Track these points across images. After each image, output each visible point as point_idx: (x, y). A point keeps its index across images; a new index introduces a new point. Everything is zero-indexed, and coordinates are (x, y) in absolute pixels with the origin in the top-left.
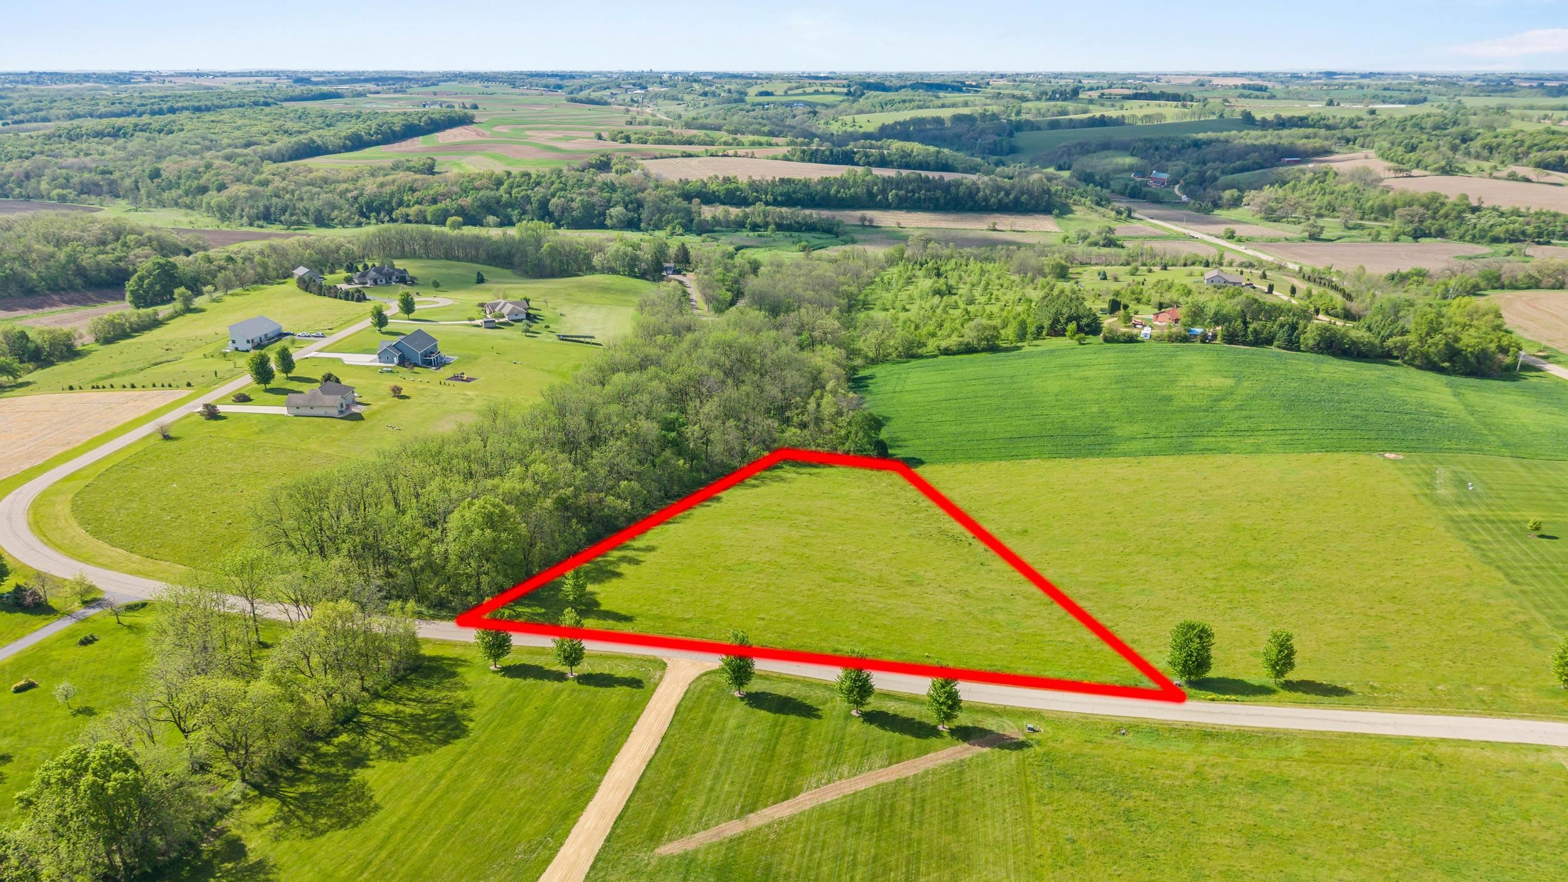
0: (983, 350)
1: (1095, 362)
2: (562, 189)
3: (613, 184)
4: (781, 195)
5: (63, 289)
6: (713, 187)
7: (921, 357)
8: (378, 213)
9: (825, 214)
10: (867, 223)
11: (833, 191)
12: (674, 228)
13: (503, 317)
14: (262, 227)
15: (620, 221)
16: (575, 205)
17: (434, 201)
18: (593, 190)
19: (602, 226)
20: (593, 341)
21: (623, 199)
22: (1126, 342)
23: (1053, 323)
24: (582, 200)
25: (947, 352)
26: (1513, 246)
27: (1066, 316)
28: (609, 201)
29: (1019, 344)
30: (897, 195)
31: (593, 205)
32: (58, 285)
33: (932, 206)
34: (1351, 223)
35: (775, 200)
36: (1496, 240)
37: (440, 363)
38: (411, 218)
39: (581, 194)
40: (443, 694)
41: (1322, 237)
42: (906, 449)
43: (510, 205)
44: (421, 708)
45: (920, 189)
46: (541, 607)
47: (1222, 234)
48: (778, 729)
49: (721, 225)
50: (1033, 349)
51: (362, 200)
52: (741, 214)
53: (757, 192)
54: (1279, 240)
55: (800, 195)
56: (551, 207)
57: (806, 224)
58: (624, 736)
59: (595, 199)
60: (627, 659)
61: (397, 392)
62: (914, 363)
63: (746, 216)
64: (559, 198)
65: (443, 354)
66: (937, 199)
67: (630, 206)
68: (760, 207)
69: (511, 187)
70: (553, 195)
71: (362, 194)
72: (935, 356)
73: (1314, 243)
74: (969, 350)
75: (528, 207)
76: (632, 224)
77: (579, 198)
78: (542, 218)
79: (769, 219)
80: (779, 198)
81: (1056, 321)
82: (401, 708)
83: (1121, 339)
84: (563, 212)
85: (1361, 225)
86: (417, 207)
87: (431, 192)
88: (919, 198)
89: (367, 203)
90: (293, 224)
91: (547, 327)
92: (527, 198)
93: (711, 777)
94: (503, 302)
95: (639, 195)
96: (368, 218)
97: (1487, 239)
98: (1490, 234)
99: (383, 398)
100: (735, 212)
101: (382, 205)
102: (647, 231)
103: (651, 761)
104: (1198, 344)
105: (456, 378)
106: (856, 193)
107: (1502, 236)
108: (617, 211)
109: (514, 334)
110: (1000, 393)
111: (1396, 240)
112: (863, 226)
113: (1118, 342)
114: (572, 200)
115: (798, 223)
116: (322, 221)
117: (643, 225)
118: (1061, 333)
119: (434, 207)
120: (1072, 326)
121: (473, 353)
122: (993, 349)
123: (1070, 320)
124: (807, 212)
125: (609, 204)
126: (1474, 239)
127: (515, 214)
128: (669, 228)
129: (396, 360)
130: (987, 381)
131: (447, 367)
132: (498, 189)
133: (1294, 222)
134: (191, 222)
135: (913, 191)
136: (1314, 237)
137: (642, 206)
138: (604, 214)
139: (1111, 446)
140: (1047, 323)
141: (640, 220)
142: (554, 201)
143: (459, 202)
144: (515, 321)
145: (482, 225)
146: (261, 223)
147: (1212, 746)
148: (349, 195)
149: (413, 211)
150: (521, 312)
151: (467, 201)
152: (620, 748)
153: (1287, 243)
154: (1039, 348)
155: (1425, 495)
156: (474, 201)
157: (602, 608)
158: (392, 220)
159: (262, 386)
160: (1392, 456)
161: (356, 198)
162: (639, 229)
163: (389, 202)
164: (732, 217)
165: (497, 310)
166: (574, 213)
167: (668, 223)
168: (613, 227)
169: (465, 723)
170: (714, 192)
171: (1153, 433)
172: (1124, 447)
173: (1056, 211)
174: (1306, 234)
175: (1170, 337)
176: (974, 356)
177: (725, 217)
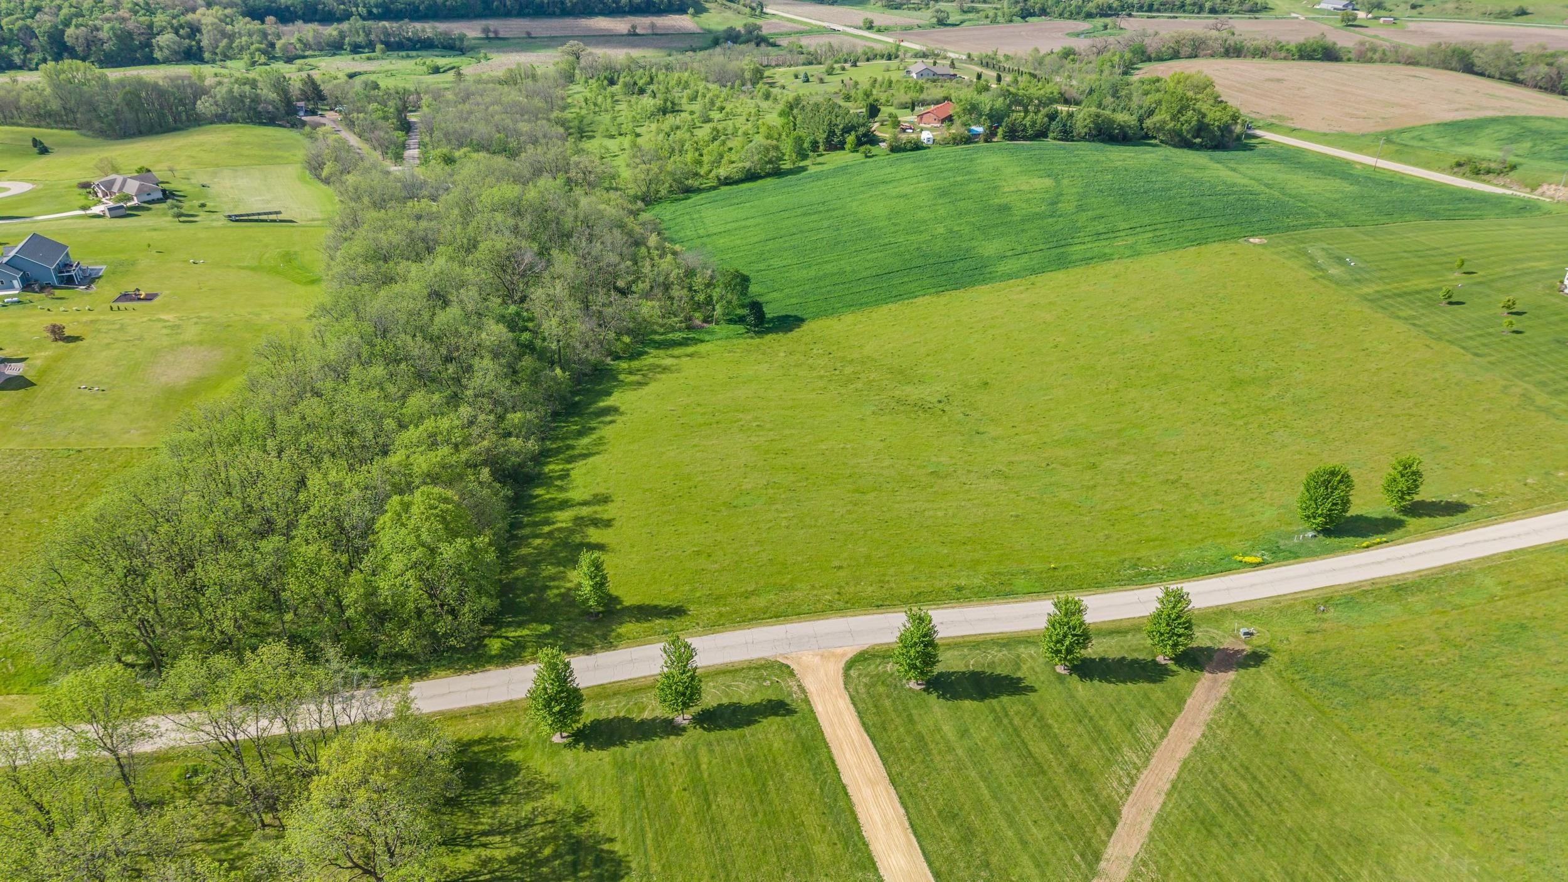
0: (768, 175)
1: (899, 176)
2: (77, 14)
4: (376, 6)
7: (698, 191)
9: (442, 27)
10: (491, 35)
12: (252, 55)
13: (130, 199)
15: (174, 52)
16: (103, 35)
18: (122, 13)
19: (151, 61)
20: (280, 217)
21: (170, 23)
22: (913, 150)
23: (828, 136)
24: (112, 28)
25: (728, 182)
26: (1108, 20)
27: (841, 127)
28: (150, 27)
29: (802, 164)
31: (130, 34)
33: (558, 11)
34: (966, 6)
35: (370, 13)
36: (1089, 15)
37: (89, 279)
39: (108, 20)
40: (528, 807)
41: (949, 22)
44: (514, 842)
46: (542, 622)
47: (861, 24)
48: (1005, 721)
49: (310, 48)
50: (818, 168)
52: (333, 33)
54: (912, 29)
56: (69, 41)
57: (419, 41)
58: (841, 795)
59: (131, 25)
60: (730, 672)
61: (58, 333)
62: (695, 198)
63: (342, 35)
64: (77, 26)
65: (84, 265)
67: (182, 32)
68: (355, 23)
70: (67, 23)
72: (714, 188)
73: (943, 28)
74: (751, 176)
75: (34, 42)
76: (191, 55)
77: (107, 26)
78: (58, 58)
79: (373, 37)
80: (375, 11)
81: (832, 133)
82: (485, 853)
83: (909, 146)
84: (88, 46)
85: (973, 8)
91: (203, 205)
92: (28, 30)
93: (1003, 823)
94: (119, 179)
95: (190, 17)
97: (1083, 15)
98: (1085, 10)
99: (39, 346)
100: (325, 30)
102: (214, 61)
103: (912, 825)
104: (982, 144)
105: (125, 297)
107: (1094, 11)
108: (166, 39)
109: (158, 220)
110: (826, 223)
111: (1011, 21)
112: (488, 38)
113: (905, 150)
114: (98, 29)
115: (409, 39)
117: (206, 55)
118: (841, 146)
120: (851, 139)
121: (123, 257)
122: (778, 173)
123: (847, 130)
124: (418, 26)
125: (151, 31)
126: (1071, 16)
127: (15, 53)
128: (246, 57)
129: (17, 284)
130: (799, 211)
131: (100, 282)
133: (915, 9)
136: (942, 23)
137: (199, 30)
138: (149, 45)
139: (988, 270)
140: (821, 137)
141: (201, 49)
142: (70, 31)
144: (149, 202)
147: (1417, 601)
150: (154, 190)
152: (856, 819)
153: (920, 30)
154: (825, 167)
155: (1321, 277)
157: (626, 604)
160: (1256, 240)
162: (202, 61)
164: (324, 37)
165: (115, 189)
166: (105, 46)
167: (242, 49)
168: (166, 61)
169: (606, 847)
170: (290, 7)
171: (1020, 248)
172: (1002, 268)
173: (691, 10)
174: (934, 20)
175: (954, 139)
176: (760, 182)
177: (315, 37)
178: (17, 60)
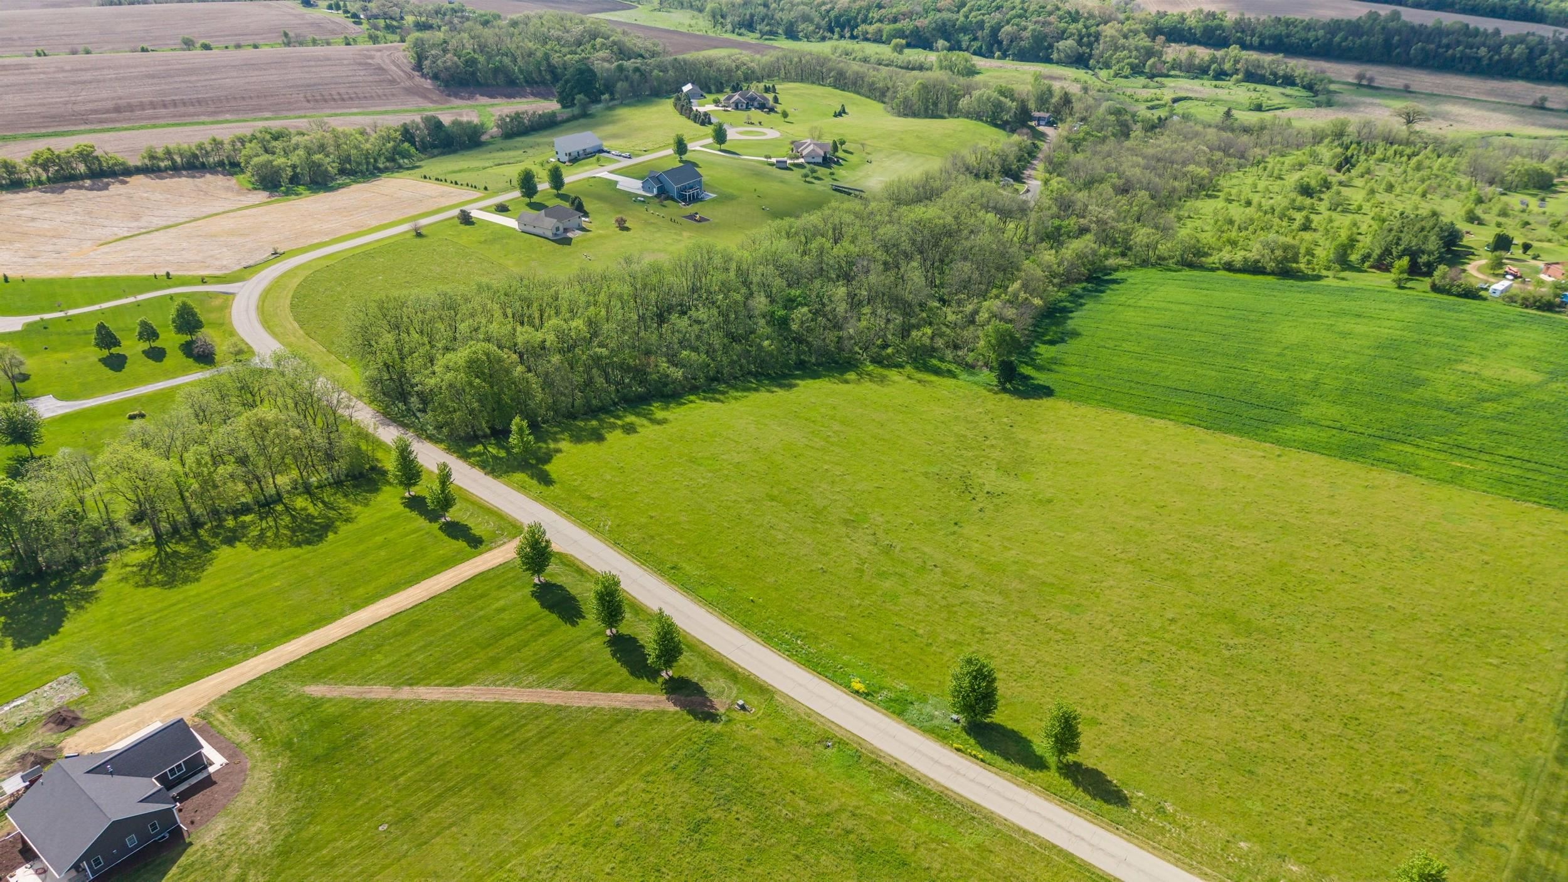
0: (1272, 273)
2: (1020, 16)
3: (1077, 12)
4: (1271, 37)
5: (536, 83)
6: (1192, 22)
7: (1195, 267)
8: (843, 29)
9: (1315, 65)
10: (1365, 82)
11: (1337, 39)
12: (1122, 69)
14: (740, 35)
15: (1068, 56)
16: (1026, 34)
17: (895, 20)
18: (1052, 19)
19: (1048, 60)
21: (1080, 31)
24: (1035, 30)
25: (1229, 267)
27: (1405, 247)
28: (1064, 32)
29: (1325, 273)
30: (1423, 49)
31: (1045, 36)
32: (533, 79)
35: (1261, 43)
38: (869, 36)
39: (1037, 22)
40: (348, 505)
42: (1053, 375)
43: (964, 29)
44: (321, 512)
45: (1458, 43)
49: (1179, 69)
51: (832, 14)
52: (1207, 58)
53: (1243, 32)
55: (1293, 40)
56: (1001, 35)
59: (1049, 29)
61: (621, 223)
62: (1186, 273)
63: (1214, 60)
64: (1013, 25)
65: (703, 190)
66: (1479, 60)
67: (1084, 40)
68: (1236, 51)
69: (971, 11)
70: (1008, 22)
71: (833, 8)
74: (1255, 269)
75: (979, 34)
76: (1080, 61)
77: (1033, 27)
78: (990, 46)
79: (1240, 66)
80: (1267, 42)
82: (310, 506)
84: (1012, 41)
86: (878, 25)
87: (894, 10)
88: (1453, 57)
89: (836, 17)
90: (766, 33)
91: (833, 174)
92: (981, 25)
96: (833, 32)
100: (1203, 53)
101: (849, 21)
102: (1093, 68)
106: (1367, 43)
108: (1067, 45)
112: (1359, 85)
114: (1025, 29)
115: (1274, 74)
116: (791, 34)
117: (1092, 62)
118: (1386, 268)
119: (892, 26)
120: (1404, 262)
121: (736, 193)
122: (1282, 272)
123: (1406, 252)
125: (1062, 35)
127: (965, 39)
128: (1116, 68)
129: (655, 191)
131: (696, 204)
132: (958, 12)
134: (690, 26)
135: (1448, 46)
137: (1098, 41)
138: (1051, 46)
140: (1377, 252)
141: (1090, 56)
142: (1007, 28)
143: (916, 23)
145: (931, 49)
146: (743, 30)
148: (824, 8)
149: (871, 29)
150: (819, 156)
151: (923, 22)
154: (1343, 284)
156: (930, 23)
158: (853, 37)
159: (527, 200)
161: (828, 12)
162: (1086, 67)
163: (856, 18)
164: (1197, 61)
166: (1023, 43)
167: (1118, 62)
168: (1059, 62)
169: (330, 534)
170: (1190, 29)
175: (1525, 299)
176: (1260, 278)
177: (1187, 59)
178: (964, 45)
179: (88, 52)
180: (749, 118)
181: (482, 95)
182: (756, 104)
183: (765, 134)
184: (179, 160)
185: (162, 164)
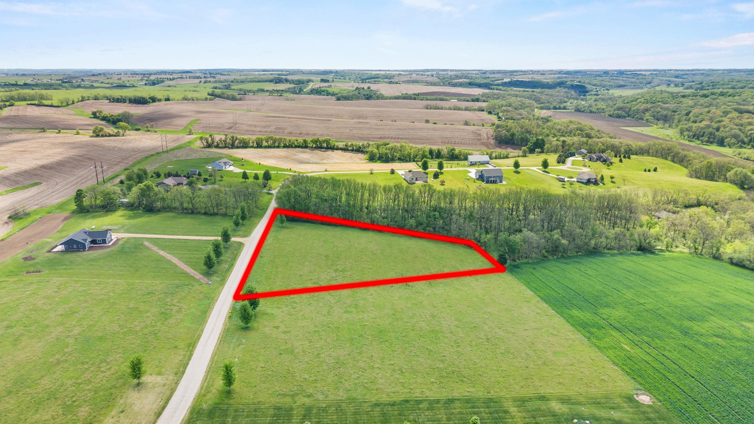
179: (395, 121)
180: (584, 164)
181: (511, 148)
182: (602, 160)
183: (582, 169)
184: (355, 148)
185: (350, 148)
